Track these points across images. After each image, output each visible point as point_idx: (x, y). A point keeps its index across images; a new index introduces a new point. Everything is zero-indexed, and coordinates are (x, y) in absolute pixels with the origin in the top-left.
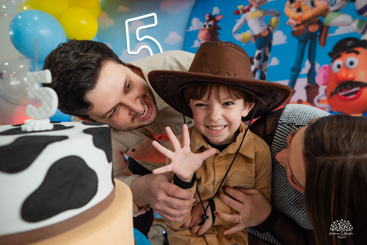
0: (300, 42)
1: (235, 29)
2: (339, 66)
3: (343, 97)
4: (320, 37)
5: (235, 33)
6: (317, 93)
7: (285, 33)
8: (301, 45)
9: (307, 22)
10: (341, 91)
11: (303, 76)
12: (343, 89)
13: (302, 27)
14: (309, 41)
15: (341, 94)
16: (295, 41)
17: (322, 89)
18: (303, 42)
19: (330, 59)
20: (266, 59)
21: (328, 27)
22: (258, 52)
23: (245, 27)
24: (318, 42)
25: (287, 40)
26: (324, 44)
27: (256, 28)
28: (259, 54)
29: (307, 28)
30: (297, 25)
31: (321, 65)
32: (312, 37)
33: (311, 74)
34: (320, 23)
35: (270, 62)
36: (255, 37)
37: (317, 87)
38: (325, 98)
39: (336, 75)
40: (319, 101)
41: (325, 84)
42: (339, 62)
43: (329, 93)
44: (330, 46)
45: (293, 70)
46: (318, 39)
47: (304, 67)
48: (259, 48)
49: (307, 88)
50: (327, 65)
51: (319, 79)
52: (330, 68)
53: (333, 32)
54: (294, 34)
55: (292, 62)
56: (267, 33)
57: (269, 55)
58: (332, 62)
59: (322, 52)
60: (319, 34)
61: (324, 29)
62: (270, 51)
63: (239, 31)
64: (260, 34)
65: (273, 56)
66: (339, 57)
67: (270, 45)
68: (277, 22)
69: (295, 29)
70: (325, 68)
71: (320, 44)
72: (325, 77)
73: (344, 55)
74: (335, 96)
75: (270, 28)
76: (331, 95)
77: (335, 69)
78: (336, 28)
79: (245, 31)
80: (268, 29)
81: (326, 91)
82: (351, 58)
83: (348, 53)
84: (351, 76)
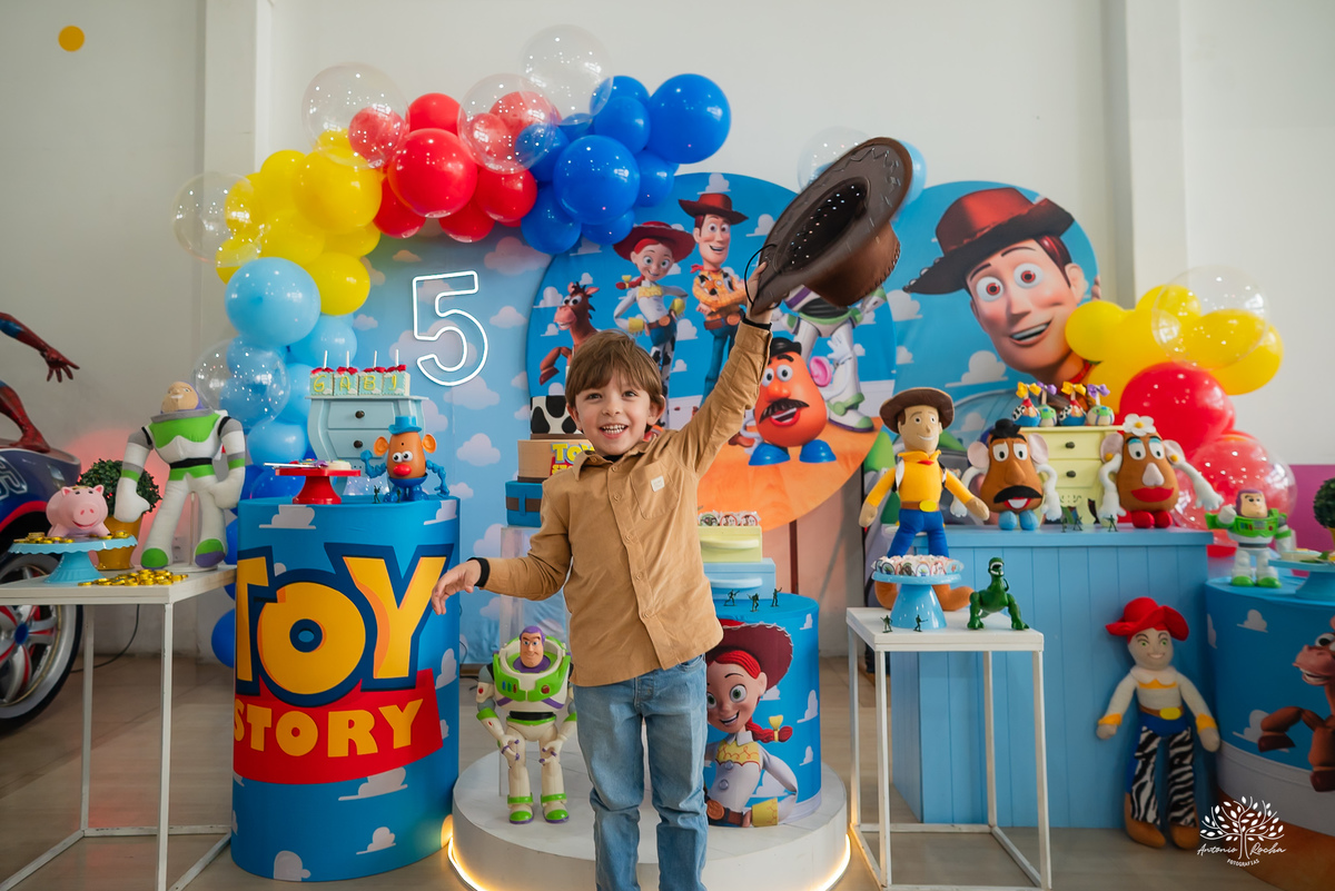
0: (716, 338)
1: (617, 311)
2: (769, 377)
3: (777, 422)
5: (617, 317)
7: (694, 325)
8: (718, 343)
9: (725, 310)
10: (774, 413)
12: (776, 410)
13: (718, 316)
14: (729, 338)
15: (774, 417)
18: (719, 338)
25: (697, 335)
27: (651, 312)
29: (724, 318)
30: (711, 314)
34: (741, 313)
36: (650, 326)
38: (753, 422)
39: (767, 389)
42: (770, 371)
43: (760, 415)
45: (707, 379)
54: (707, 325)
56: (668, 321)
62: (673, 349)
63: (624, 315)
64: (657, 322)
66: (769, 363)
67: (673, 341)
68: (683, 306)
69: (709, 319)
73: (776, 362)
74: (767, 420)
75: (673, 314)
76: (762, 418)
79: (634, 316)
80: (670, 315)
81: (754, 411)
82: (783, 366)
83: (779, 358)
84: (785, 392)
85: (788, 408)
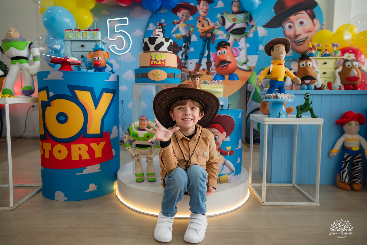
0: (203, 41)
1: (173, 31)
2: (220, 53)
3: (222, 68)
4: (212, 39)
5: (173, 33)
6: (211, 66)
7: (197, 36)
8: (204, 42)
9: (206, 32)
10: (221, 65)
11: (205, 57)
12: (221, 64)
13: (204, 34)
14: (207, 41)
15: (221, 66)
16: (201, 40)
17: (213, 64)
18: (205, 41)
19: (216, 50)
20: (188, 48)
21: (215, 35)
22: (184, 44)
23: (177, 31)
24: (211, 42)
25: (198, 40)
26: (214, 43)
27: (183, 32)
28: (185, 45)
29: (206, 34)
30: (202, 33)
31: (212, 53)
32: (209, 39)
33: (209, 57)
34: (212, 33)
35: (190, 49)
36: (183, 36)
37: (211, 62)
38: (214, 68)
39: (219, 57)
40: (212, 69)
41: (214, 61)
42: (219, 51)
43: (216, 66)
44: (216, 44)
45: (200, 54)
46: (211, 40)
47: (205, 53)
48: (185, 43)
49: (207, 63)
50: (215, 53)
51: (212, 59)
52: (216, 54)
53: (217, 38)
54: (201, 37)
55: (200, 51)
56: (188, 35)
57: (189, 46)
58: (217, 51)
59: (213, 46)
60: (211, 38)
61: (213, 36)
62: (190, 44)
63: (174, 33)
64: (185, 35)
65: (191, 47)
66: (219, 49)
67: (190, 41)
68: (193, 30)
69: (201, 35)
70: (214, 54)
71: (212, 42)
72: (214, 58)
73: (222, 49)
74: (218, 67)
75: (190, 33)
76: (217, 66)
77: (218, 55)
78: (218, 36)
79: (178, 33)
80: (189, 33)
81: (215, 64)
82: (224, 50)
83: (223, 48)
84: (224, 58)
85: (225, 63)
